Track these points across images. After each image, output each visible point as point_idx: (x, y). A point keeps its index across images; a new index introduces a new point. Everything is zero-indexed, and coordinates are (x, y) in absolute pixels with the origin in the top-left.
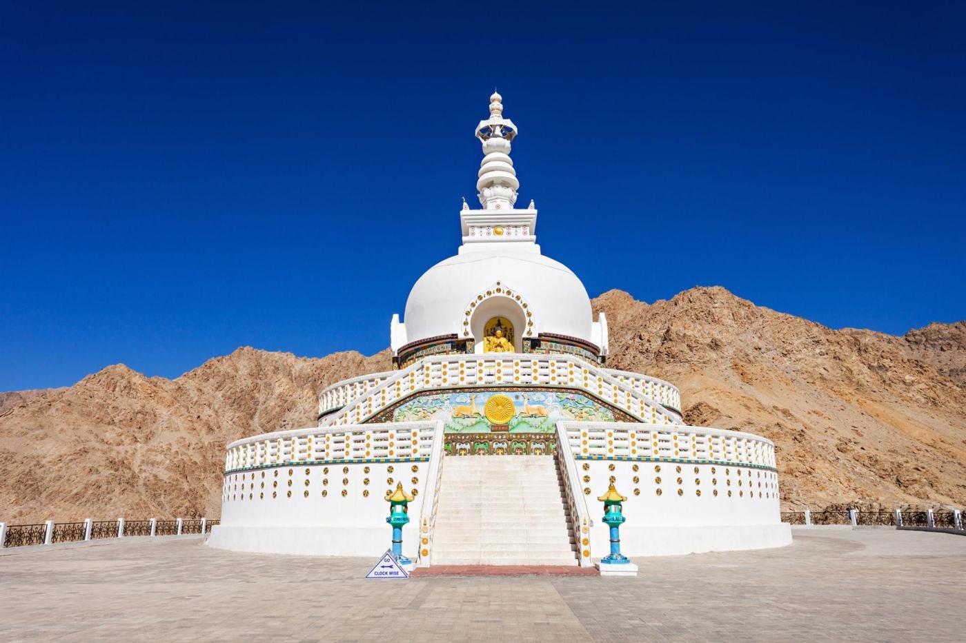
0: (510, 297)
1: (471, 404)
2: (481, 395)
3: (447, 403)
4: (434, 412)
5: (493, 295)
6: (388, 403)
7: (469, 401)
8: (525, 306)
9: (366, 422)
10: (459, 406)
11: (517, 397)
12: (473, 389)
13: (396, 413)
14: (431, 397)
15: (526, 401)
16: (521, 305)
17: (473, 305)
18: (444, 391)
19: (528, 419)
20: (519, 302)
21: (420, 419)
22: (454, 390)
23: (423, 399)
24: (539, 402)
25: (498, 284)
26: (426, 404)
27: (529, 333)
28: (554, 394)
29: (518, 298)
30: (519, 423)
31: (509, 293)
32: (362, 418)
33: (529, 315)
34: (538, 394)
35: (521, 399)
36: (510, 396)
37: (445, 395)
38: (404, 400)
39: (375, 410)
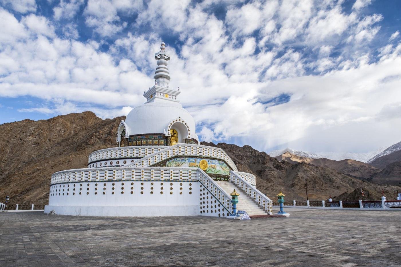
0: (183, 123)
1: (195, 162)
2: (198, 159)
3: (187, 161)
4: (182, 164)
5: (178, 121)
6: (163, 159)
7: (194, 161)
8: (188, 127)
9: (154, 165)
10: (191, 163)
11: (208, 161)
12: (196, 157)
13: (167, 163)
14: (181, 158)
15: (211, 163)
16: (187, 127)
17: (171, 124)
18: (186, 157)
19: (211, 169)
20: (186, 125)
21: (177, 166)
22: (189, 157)
23: (179, 159)
24: (214, 164)
25: (180, 118)
26: (179, 160)
27: (189, 137)
28: (218, 161)
29: (186, 124)
30: (209, 170)
31: (183, 122)
32: (151, 164)
33: (189, 131)
34: (214, 161)
35: (210, 162)
36: (207, 160)
37: (186, 158)
38: (171, 159)
39: (157, 161)
